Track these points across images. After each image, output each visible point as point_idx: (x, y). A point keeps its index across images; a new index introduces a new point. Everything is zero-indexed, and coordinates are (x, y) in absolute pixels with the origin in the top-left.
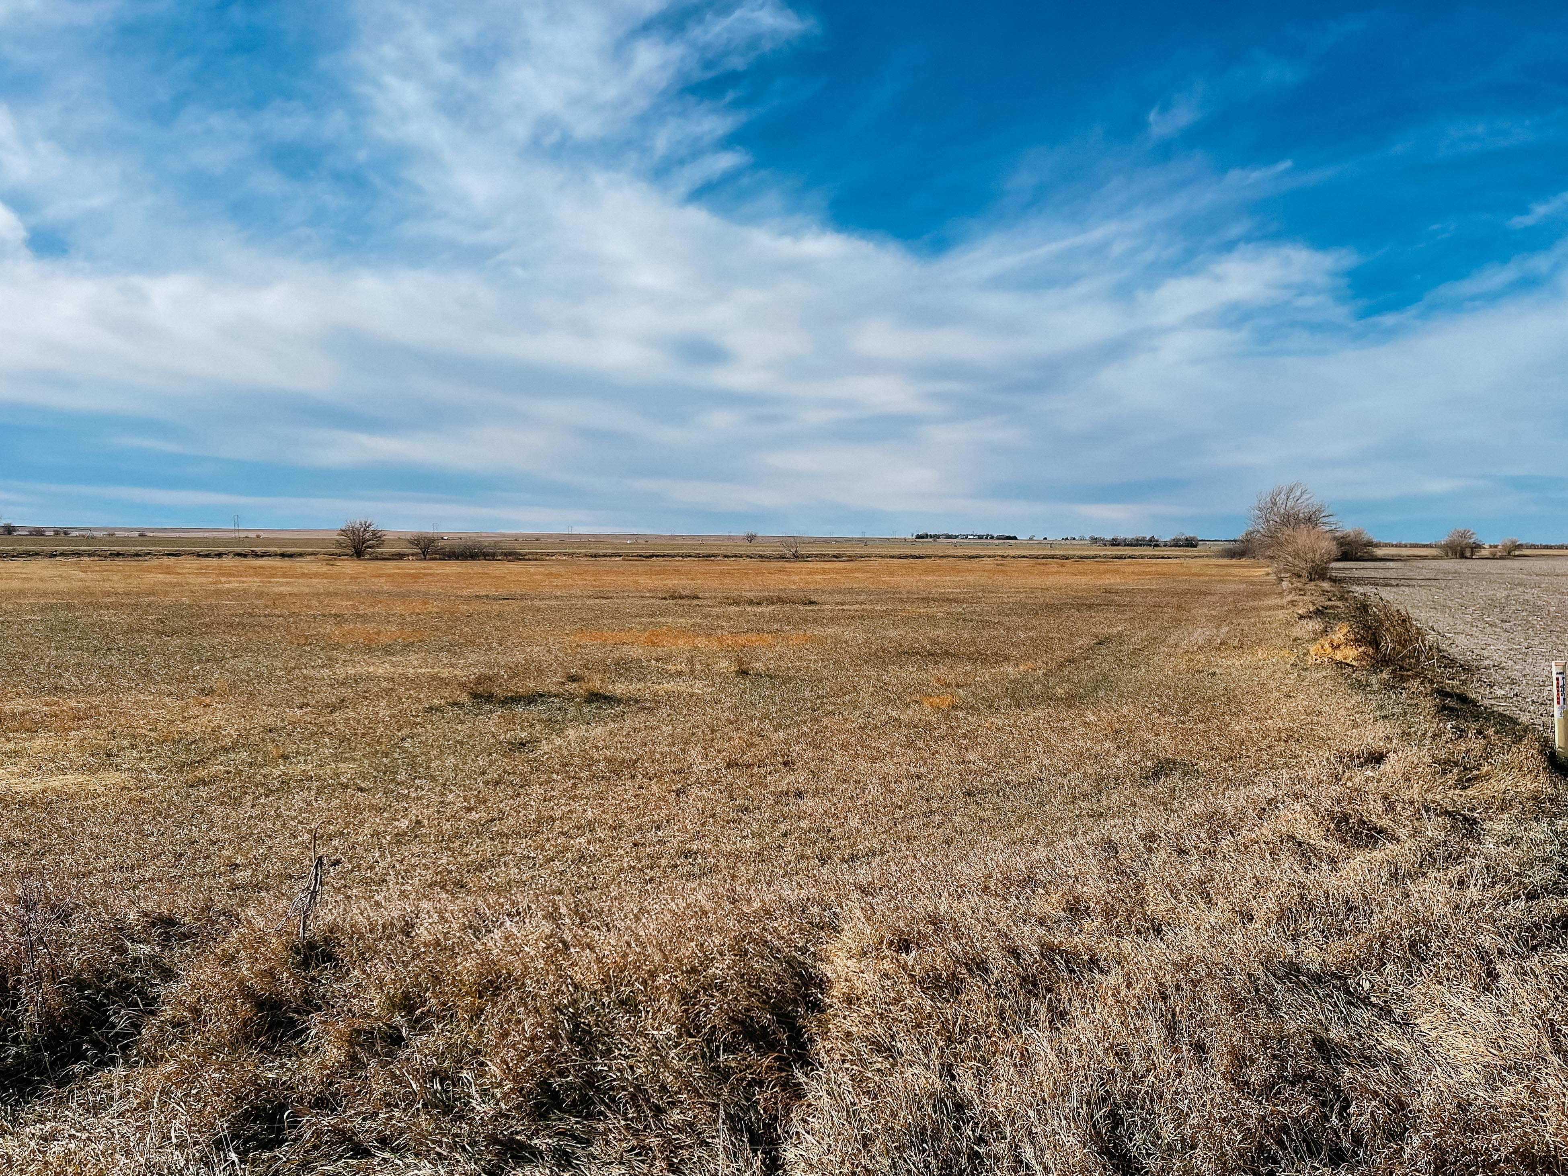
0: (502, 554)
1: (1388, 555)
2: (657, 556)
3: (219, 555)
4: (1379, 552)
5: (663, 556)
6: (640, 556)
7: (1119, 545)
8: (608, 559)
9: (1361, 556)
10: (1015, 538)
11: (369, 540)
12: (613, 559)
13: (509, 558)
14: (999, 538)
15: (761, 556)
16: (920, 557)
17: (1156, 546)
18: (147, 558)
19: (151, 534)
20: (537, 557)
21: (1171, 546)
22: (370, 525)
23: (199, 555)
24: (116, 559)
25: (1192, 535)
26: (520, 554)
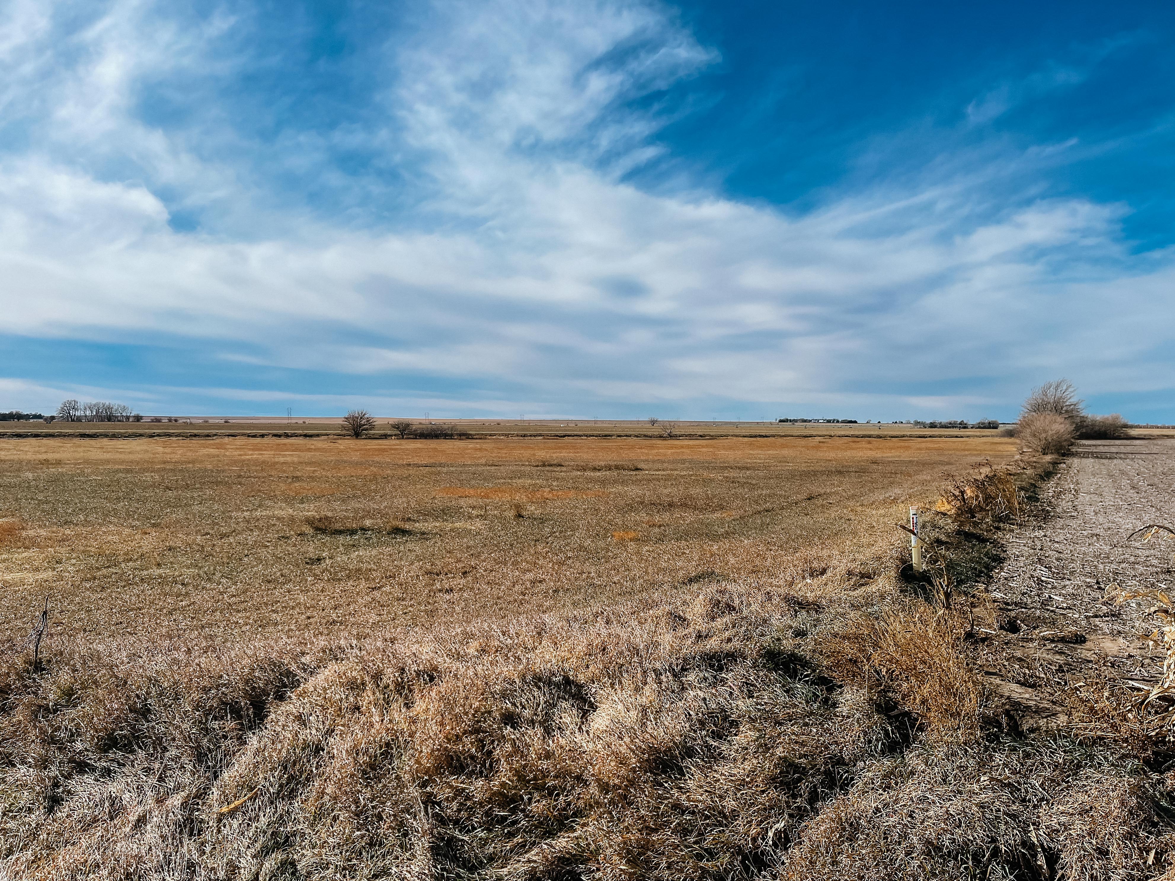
0: (457, 434)
1: (1141, 435)
2: (569, 436)
3: (263, 436)
4: (1134, 432)
5: (573, 436)
6: (557, 436)
7: (935, 427)
8: (532, 438)
9: (1118, 436)
10: (855, 422)
11: (365, 425)
12: (537, 438)
13: (462, 437)
14: (843, 422)
15: (645, 436)
16: (766, 436)
17: (965, 428)
18: (214, 438)
19: (234, 421)
20: (483, 437)
21: (977, 428)
22: (365, 414)
23: (249, 436)
24: (194, 438)
25: (994, 420)
26: (471, 435)
